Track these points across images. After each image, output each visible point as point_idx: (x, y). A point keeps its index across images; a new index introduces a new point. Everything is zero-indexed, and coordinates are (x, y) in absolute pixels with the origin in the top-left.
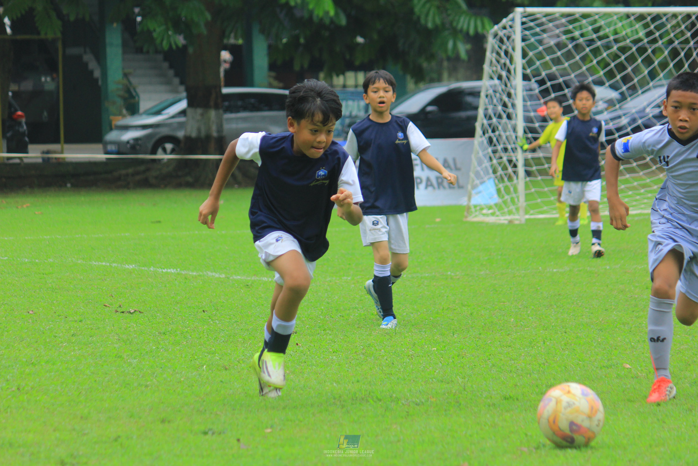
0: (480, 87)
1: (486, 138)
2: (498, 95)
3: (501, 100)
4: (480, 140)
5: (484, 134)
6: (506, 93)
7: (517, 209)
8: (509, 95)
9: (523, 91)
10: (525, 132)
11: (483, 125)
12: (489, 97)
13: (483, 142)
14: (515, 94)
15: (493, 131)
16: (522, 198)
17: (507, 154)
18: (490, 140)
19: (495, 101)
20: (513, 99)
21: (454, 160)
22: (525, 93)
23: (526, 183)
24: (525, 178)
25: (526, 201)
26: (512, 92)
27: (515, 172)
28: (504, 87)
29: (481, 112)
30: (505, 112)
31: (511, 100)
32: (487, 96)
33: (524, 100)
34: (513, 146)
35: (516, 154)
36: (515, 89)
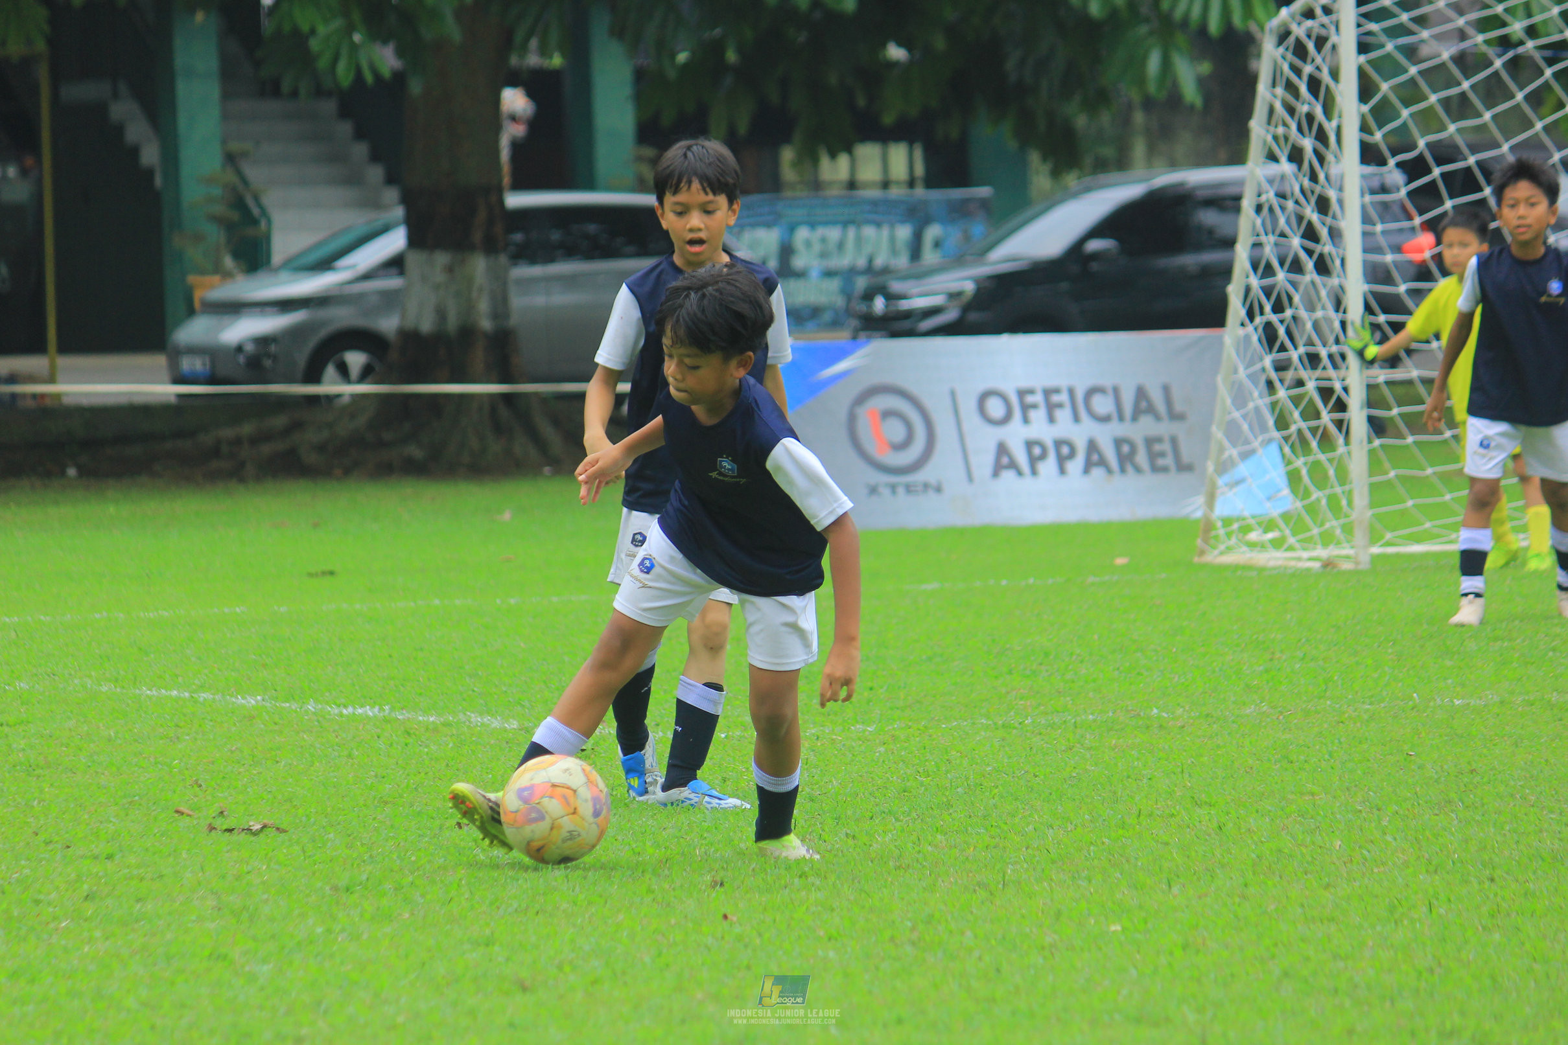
0: (1241, 183)
1: (1256, 329)
2: (1290, 204)
3: (1300, 218)
4: (1241, 332)
5: (1251, 315)
6: (1313, 200)
7: (1348, 529)
8: (1323, 205)
9: (1362, 195)
10: (1368, 309)
11: (1248, 290)
12: (1265, 210)
13: (1247, 338)
14: (1341, 202)
15: (1278, 308)
16: (1361, 499)
17: (1318, 373)
18: (1270, 335)
19: (1282, 221)
20: (1334, 217)
21: (1166, 390)
22: (1368, 198)
23: (1372, 453)
24: (1370, 441)
25: (1371, 505)
26: (1332, 194)
27: (1339, 424)
28: (1306, 182)
29: (1242, 254)
30: (1310, 253)
31: (1329, 220)
32: (1259, 209)
33: (1366, 219)
34: (1334, 349)
35: (1342, 372)
36: (1341, 189)
